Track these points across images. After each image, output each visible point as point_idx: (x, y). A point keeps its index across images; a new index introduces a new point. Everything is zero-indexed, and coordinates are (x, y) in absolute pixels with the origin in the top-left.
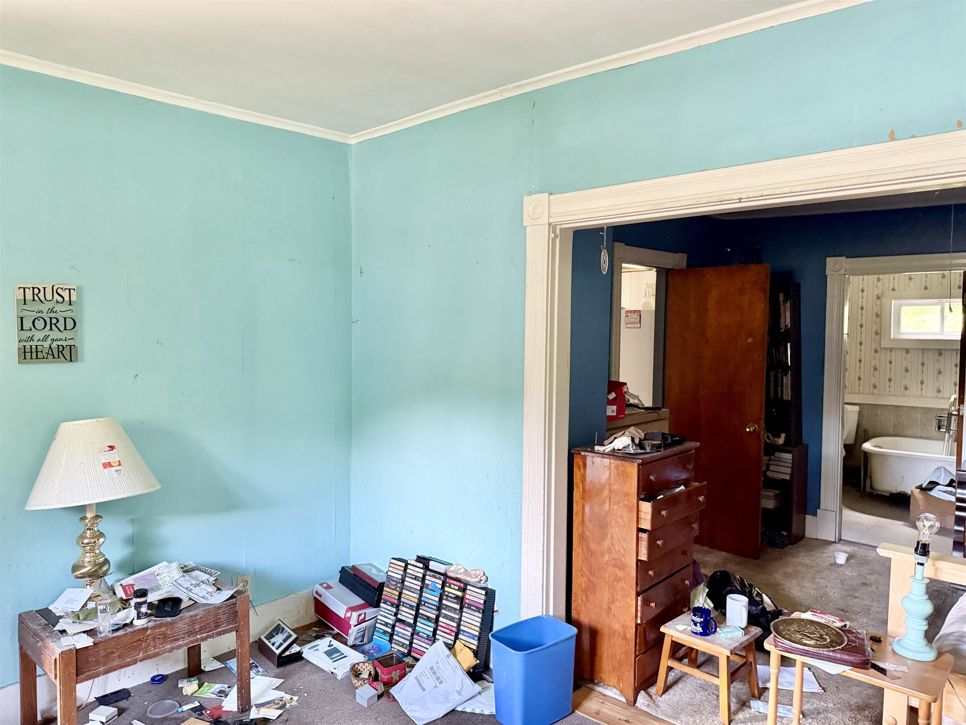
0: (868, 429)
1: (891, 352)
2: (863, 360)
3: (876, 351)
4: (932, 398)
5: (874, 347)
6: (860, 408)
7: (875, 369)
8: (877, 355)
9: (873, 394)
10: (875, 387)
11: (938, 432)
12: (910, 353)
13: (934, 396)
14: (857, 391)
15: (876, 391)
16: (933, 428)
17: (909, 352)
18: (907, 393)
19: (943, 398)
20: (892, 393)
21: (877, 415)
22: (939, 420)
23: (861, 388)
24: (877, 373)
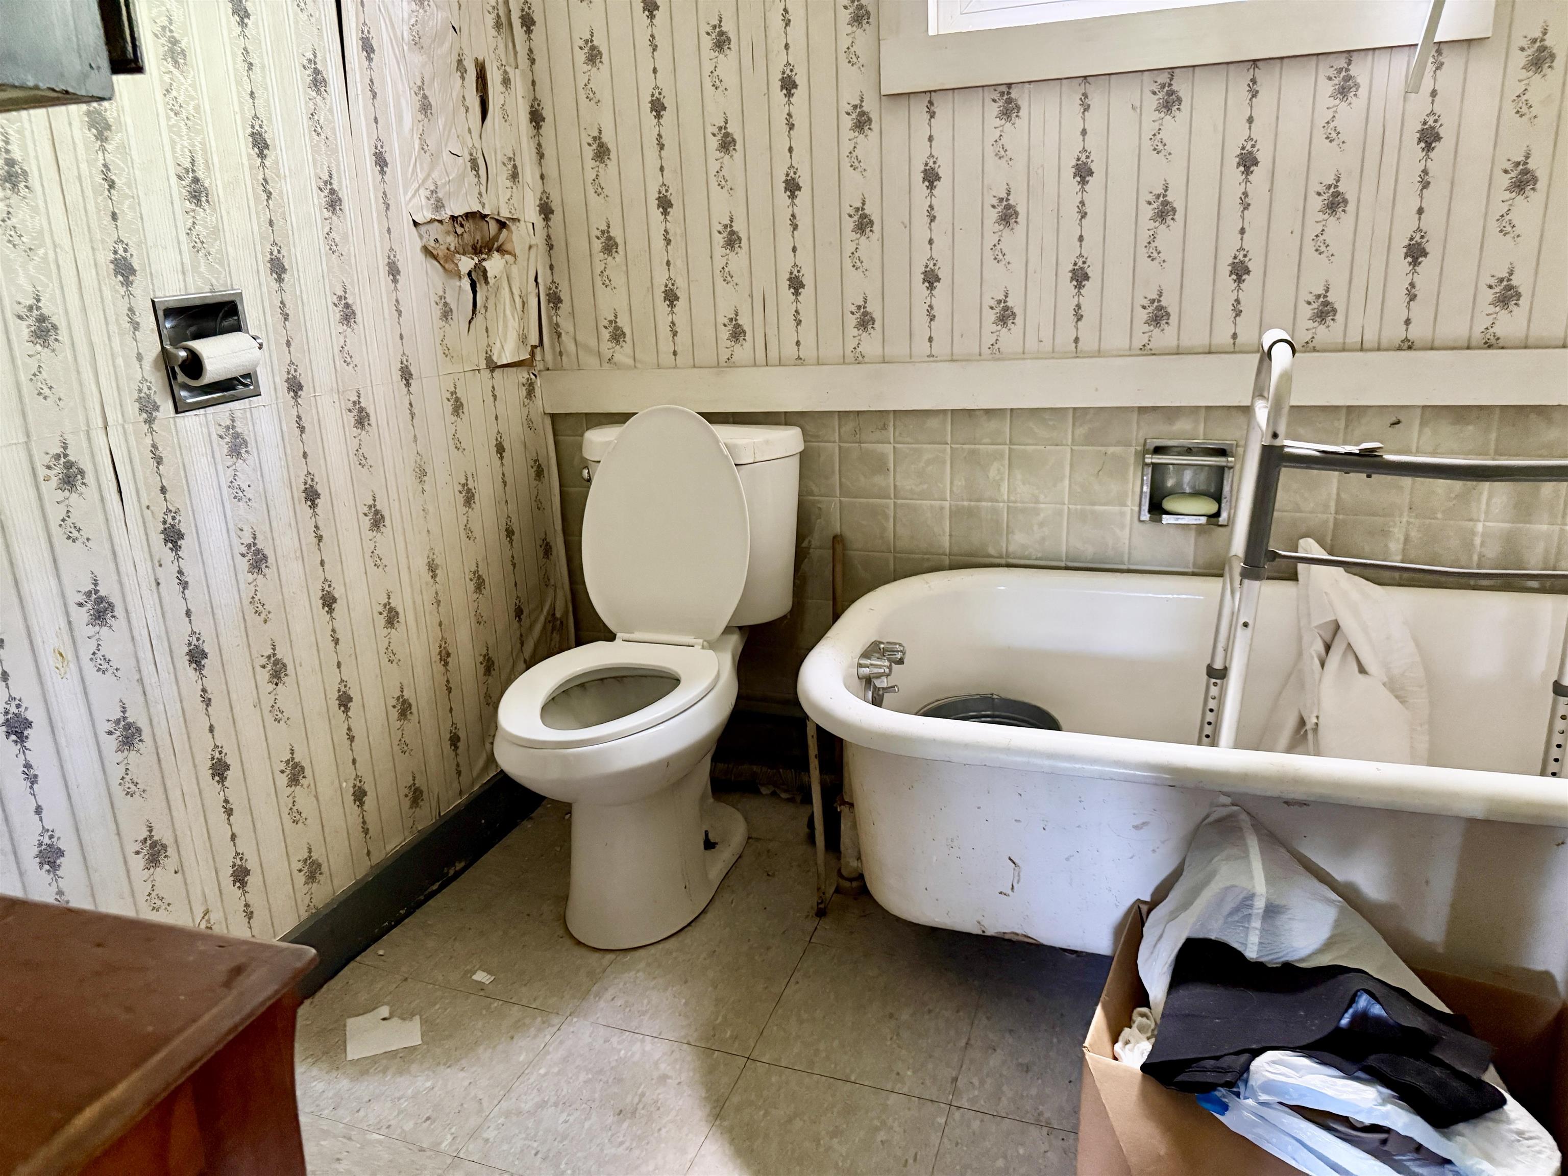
0: (848, 534)
1: (932, 115)
2: (804, 181)
3: (862, 122)
4: (1130, 353)
5: (849, 97)
6: (805, 433)
7: (864, 224)
8: (868, 143)
9: (859, 360)
10: (865, 322)
11: (1150, 529)
12: (1023, 113)
13: (1138, 342)
14: (790, 351)
15: (871, 344)
16: (1131, 507)
17: (1018, 108)
18: (1010, 338)
19: (1178, 352)
20: (941, 347)
21: (879, 466)
22: (1155, 466)
23: (807, 333)
24: (868, 246)
